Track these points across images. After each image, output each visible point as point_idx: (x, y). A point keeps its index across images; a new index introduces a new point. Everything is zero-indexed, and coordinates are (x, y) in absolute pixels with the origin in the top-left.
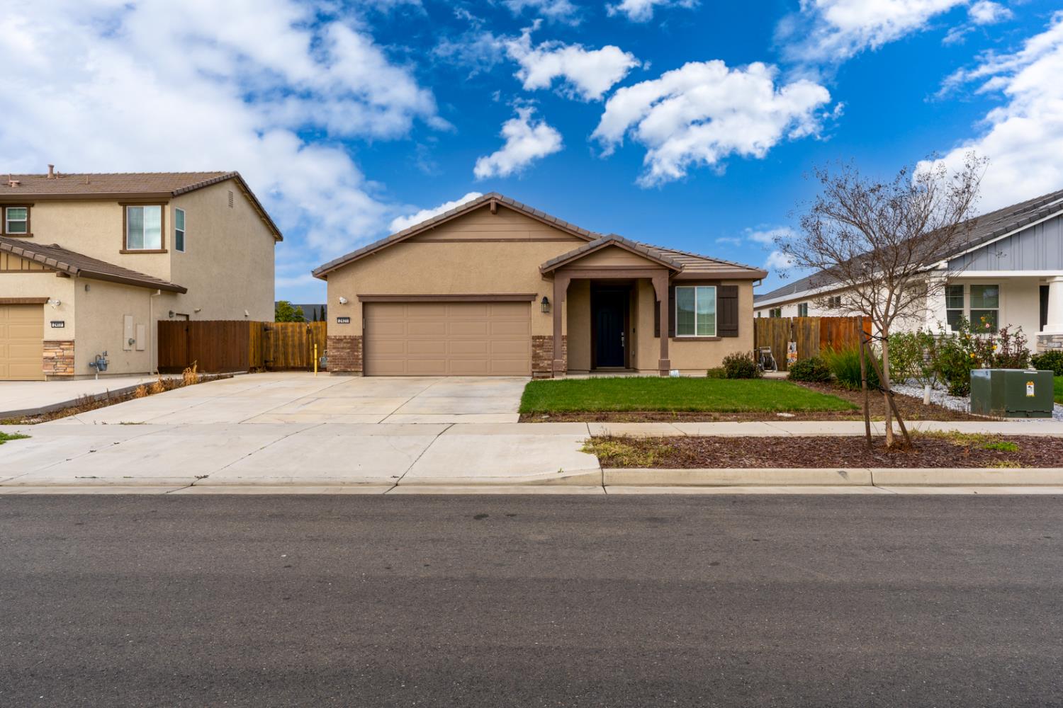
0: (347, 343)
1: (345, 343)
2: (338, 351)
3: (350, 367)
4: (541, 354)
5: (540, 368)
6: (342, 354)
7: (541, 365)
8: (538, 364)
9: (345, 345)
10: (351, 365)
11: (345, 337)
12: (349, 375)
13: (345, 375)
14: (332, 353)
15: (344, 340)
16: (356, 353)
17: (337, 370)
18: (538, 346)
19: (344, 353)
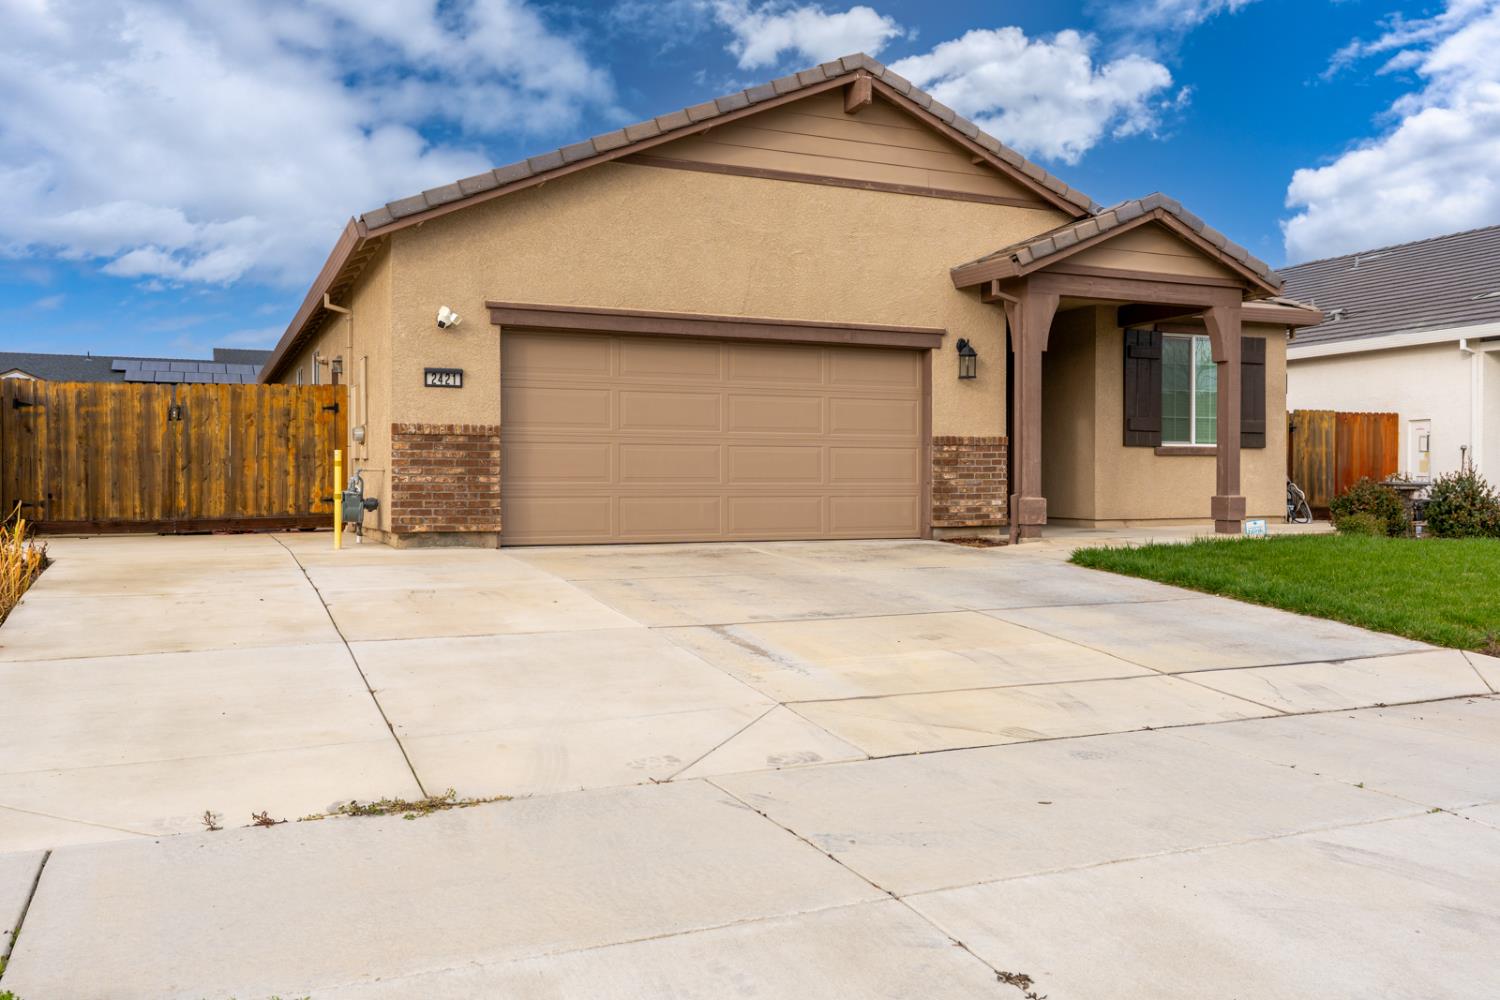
0: (459, 447)
1: (447, 447)
2: (428, 472)
3: (463, 521)
4: (953, 482)
5: (951, 517)
6: (440, 479)
7: (953, 510)
8: (947, 509)
9: (449, 454)
10: (469, 512)
11: (451, 428)
12: (458, 544)
13: (445, 546)
14: (407, 479)
15: (447, 440)
16: (482, 479)
17: (423, 529)
18: (947, 462)
19: (446, 478)
